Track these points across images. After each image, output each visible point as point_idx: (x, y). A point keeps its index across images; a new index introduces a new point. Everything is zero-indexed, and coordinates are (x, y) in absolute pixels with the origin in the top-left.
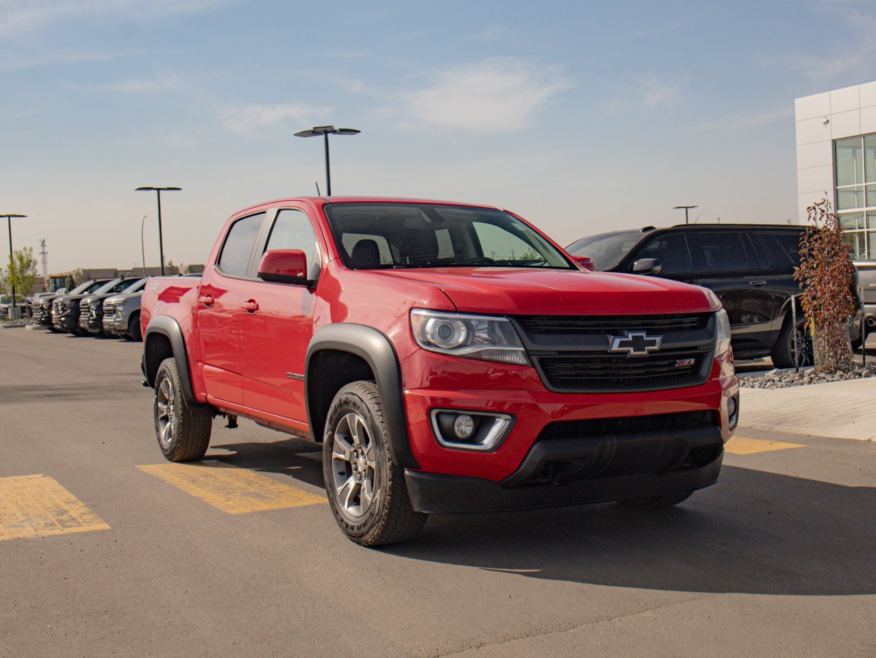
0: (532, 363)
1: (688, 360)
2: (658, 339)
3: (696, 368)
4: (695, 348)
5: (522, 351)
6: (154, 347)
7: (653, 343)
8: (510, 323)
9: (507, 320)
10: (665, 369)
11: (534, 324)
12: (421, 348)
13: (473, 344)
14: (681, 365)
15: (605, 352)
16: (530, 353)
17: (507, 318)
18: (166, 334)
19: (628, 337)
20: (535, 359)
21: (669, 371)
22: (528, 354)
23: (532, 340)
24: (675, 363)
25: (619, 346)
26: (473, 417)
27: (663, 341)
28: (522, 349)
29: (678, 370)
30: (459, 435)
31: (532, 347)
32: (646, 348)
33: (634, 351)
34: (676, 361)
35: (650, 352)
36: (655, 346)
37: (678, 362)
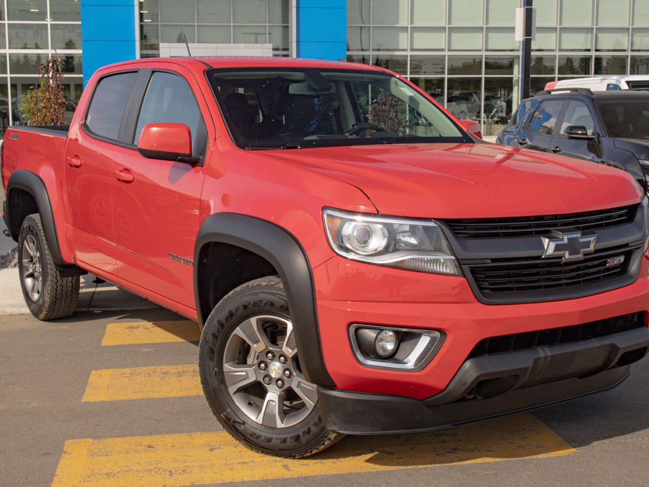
0: (463, 272)
1: (618, 258)
2: (592, 239)
3: (625, 266)
4: (626, 245)
5: (452, 260)
6: (16, 200)
7: (587, 244)
8: (439, 230)
9: (436, 225)
10: (596, 269)
11: (463, 228)
12: (337, 254)
13: (395, 250)
14: (612, 264)
15: (539, 258)
16: (461, 262)
17: (435, 223)
18: (29, 191)
19: (563, 240)
20: (466, 268)
21: (599, 272)
22: (459, 262)
23: (464, 248)
24: (606, 263)
25: (555, 251)
26: (396, 332)
27: (598, 241)
28: (453, 258)
29: (608, 269)
30: (381, 352)
31: (463, 255)
32: (582, 250)
33: (570, 254)
34: (607, 261)
35: (585, 255)
36: (589, 247)
37: (608, 261)
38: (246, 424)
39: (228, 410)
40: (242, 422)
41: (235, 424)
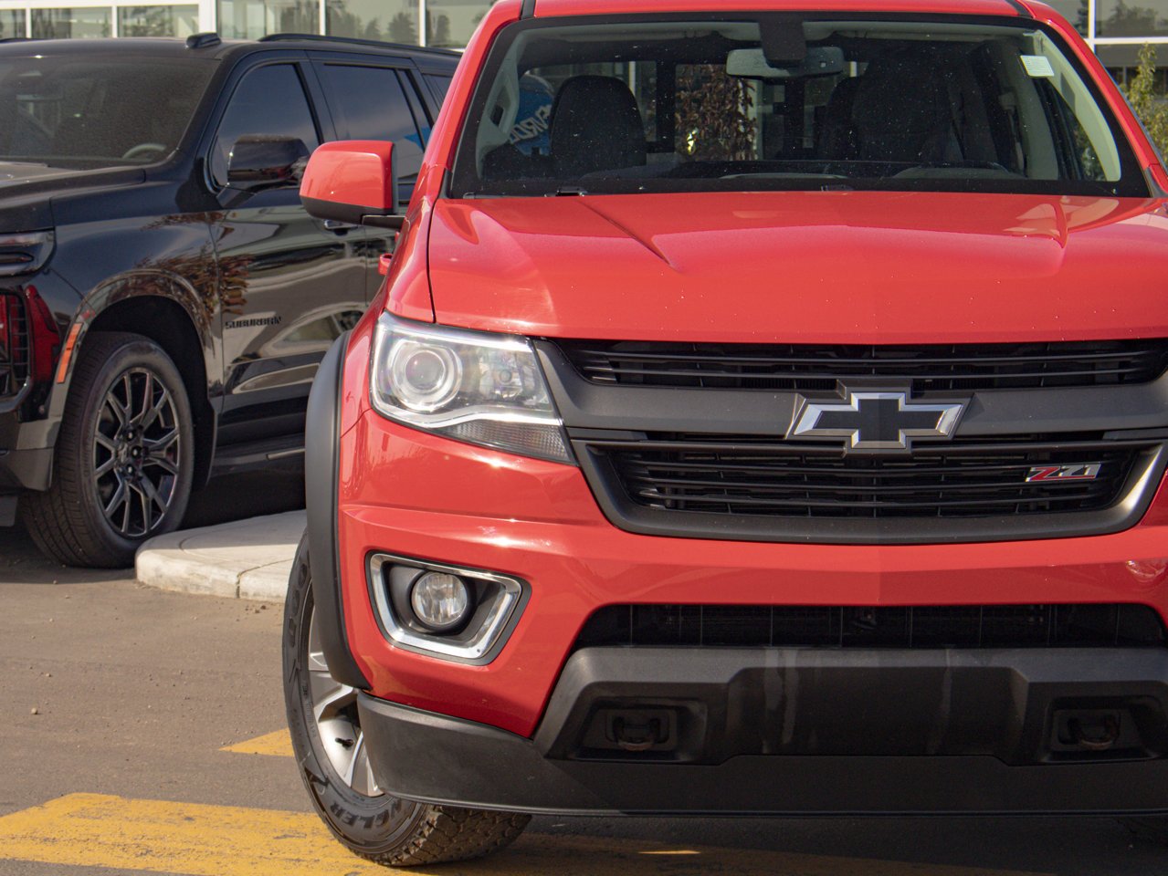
0: (576, 457)
2: (948, 408)
4: (1092, 434)
5: (557, 427)
7: (931, 419)
8: (535, 359)
9: (530, 350)
12: (372, 408)
17: (531, 345)
19: (847, 402)
24: (1024, 473)
25: (819, 425)
27: (968, 415)
28: (558, 422)
32: (906, 432)
33: (862, 438)
34: (1030, 468)
35: (915, 444)
36: (934, 427)
37: (1033, 470)
38: (329, 786)
39: (309, 754)
40: (323, 780)
41: (315, 783)
